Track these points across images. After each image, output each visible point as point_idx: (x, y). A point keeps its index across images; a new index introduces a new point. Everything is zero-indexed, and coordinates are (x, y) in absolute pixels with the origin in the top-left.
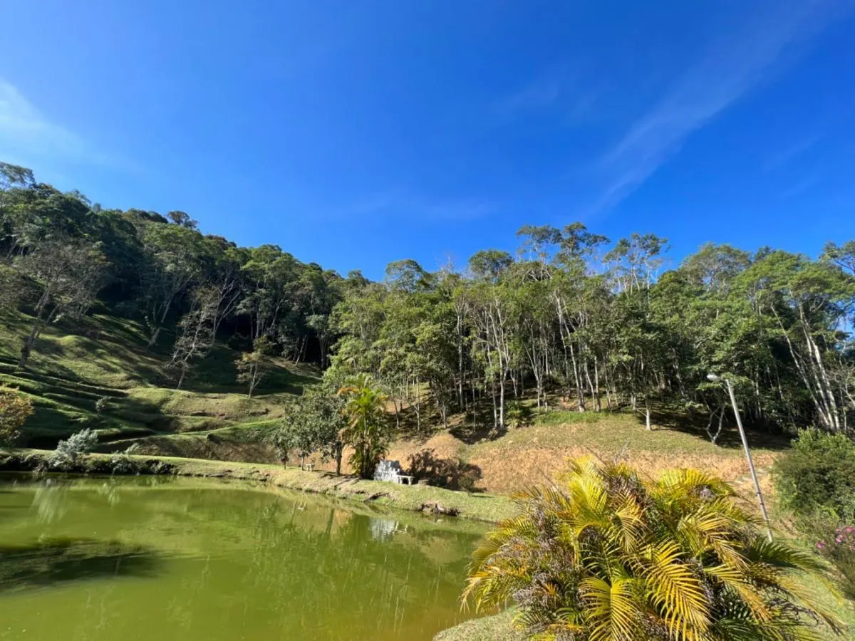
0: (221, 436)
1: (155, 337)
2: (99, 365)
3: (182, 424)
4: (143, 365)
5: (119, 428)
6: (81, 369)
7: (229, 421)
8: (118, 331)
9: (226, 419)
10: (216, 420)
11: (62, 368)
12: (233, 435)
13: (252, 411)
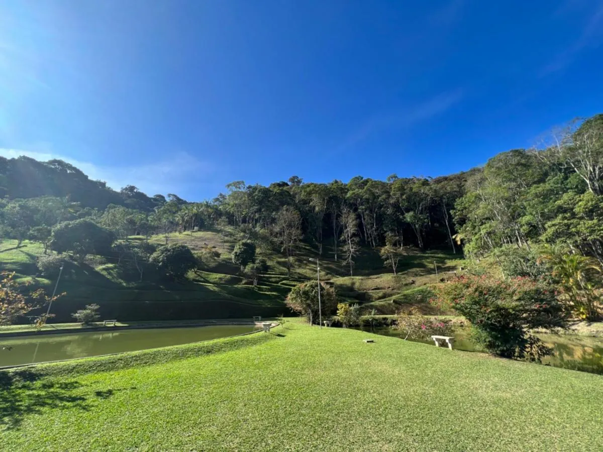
0: (400, 300)
1: (321, 249)
3: (372, 295)
4: (325, 265)
5: (347, 301)
6: (306, 273)
7: (395, 291)
8: (302, 250)
9: (393, 290)
10: (389, 291)
12: (405, 299)
13: (404, 283)
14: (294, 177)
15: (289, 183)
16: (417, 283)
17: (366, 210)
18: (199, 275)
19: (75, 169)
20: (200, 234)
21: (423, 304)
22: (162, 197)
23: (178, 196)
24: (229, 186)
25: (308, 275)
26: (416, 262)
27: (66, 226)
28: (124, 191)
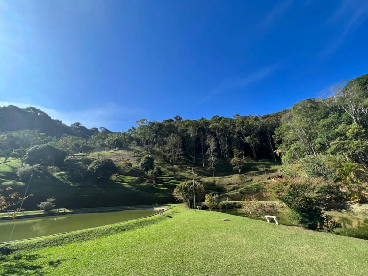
0: (244, 191)
1: (194, 160)
2: (188, 173)
3: (226, 189)
4: (197, 170)
5: (211, 193)
6: (185, 175)
8: (183, 161)
9: (239, 185)
10: (236, 186)
11: (181, 176)
12: (247, 190)
13: (246, 180)
14: (177, 116)
15: (174, 120)
16: (254, 181)
17: (221, 135)
18: (118, 178)
19: (43, 113)
20: (120, 152)
21: (258, 194)
22: (96, 129)
23: (106, 128)
24: (137, 122)
25: (186, 177)
26: (253, 167)
27: (36, 148)
28: (73, 126)
